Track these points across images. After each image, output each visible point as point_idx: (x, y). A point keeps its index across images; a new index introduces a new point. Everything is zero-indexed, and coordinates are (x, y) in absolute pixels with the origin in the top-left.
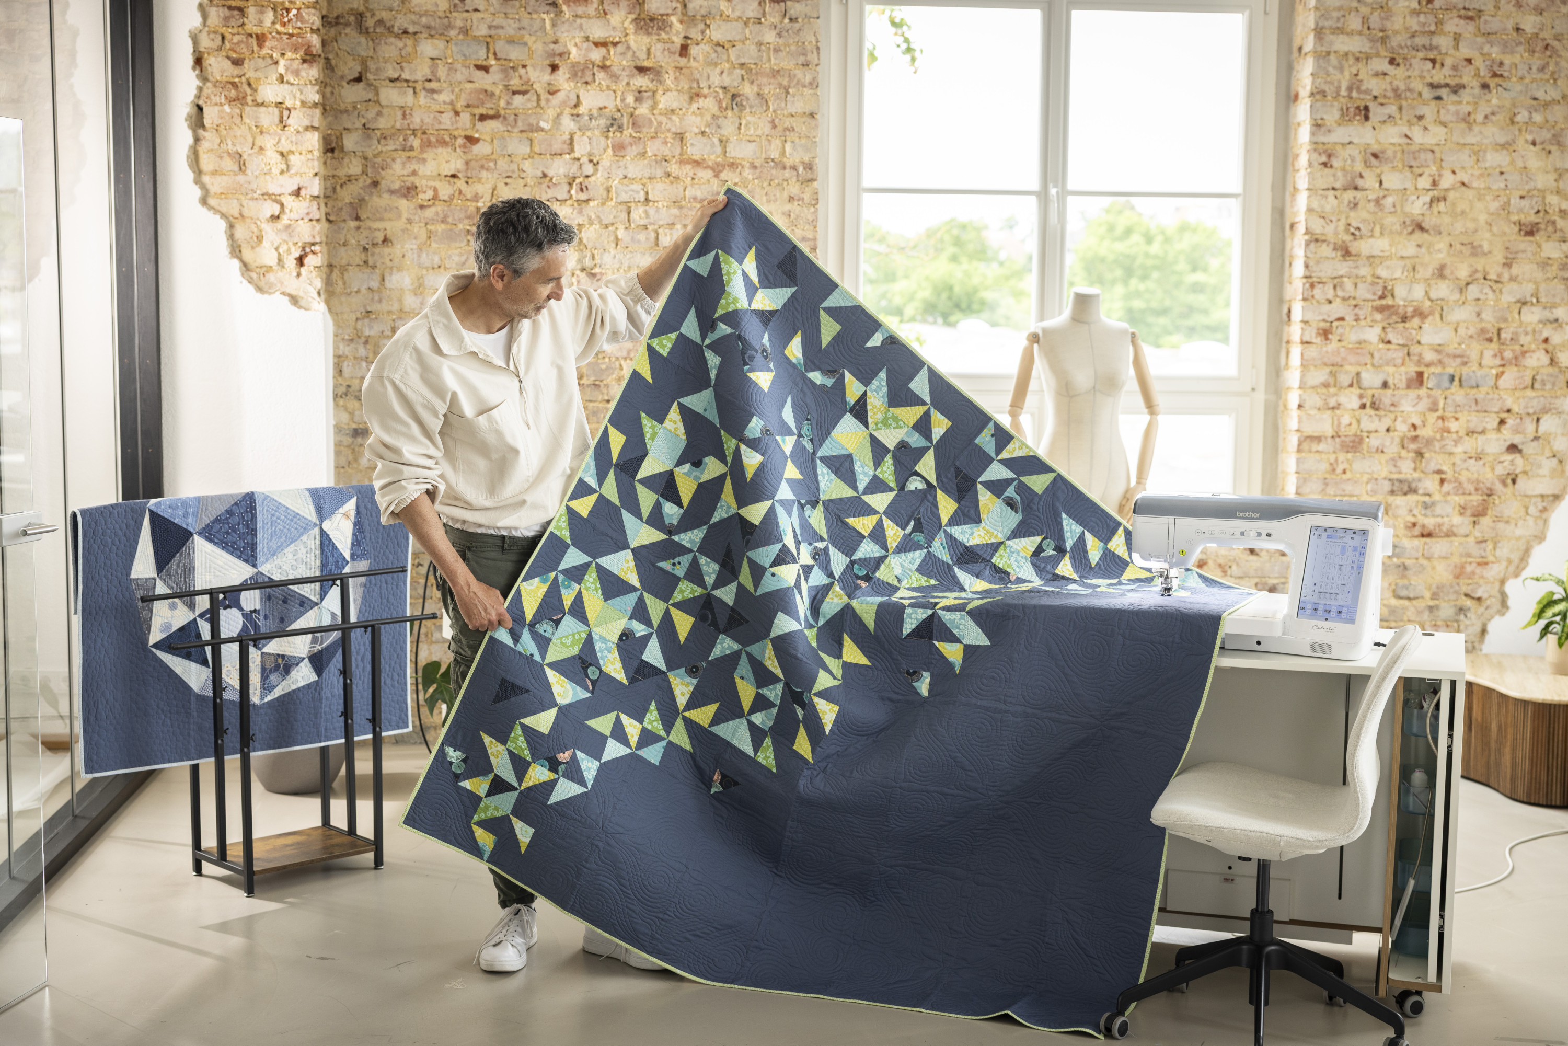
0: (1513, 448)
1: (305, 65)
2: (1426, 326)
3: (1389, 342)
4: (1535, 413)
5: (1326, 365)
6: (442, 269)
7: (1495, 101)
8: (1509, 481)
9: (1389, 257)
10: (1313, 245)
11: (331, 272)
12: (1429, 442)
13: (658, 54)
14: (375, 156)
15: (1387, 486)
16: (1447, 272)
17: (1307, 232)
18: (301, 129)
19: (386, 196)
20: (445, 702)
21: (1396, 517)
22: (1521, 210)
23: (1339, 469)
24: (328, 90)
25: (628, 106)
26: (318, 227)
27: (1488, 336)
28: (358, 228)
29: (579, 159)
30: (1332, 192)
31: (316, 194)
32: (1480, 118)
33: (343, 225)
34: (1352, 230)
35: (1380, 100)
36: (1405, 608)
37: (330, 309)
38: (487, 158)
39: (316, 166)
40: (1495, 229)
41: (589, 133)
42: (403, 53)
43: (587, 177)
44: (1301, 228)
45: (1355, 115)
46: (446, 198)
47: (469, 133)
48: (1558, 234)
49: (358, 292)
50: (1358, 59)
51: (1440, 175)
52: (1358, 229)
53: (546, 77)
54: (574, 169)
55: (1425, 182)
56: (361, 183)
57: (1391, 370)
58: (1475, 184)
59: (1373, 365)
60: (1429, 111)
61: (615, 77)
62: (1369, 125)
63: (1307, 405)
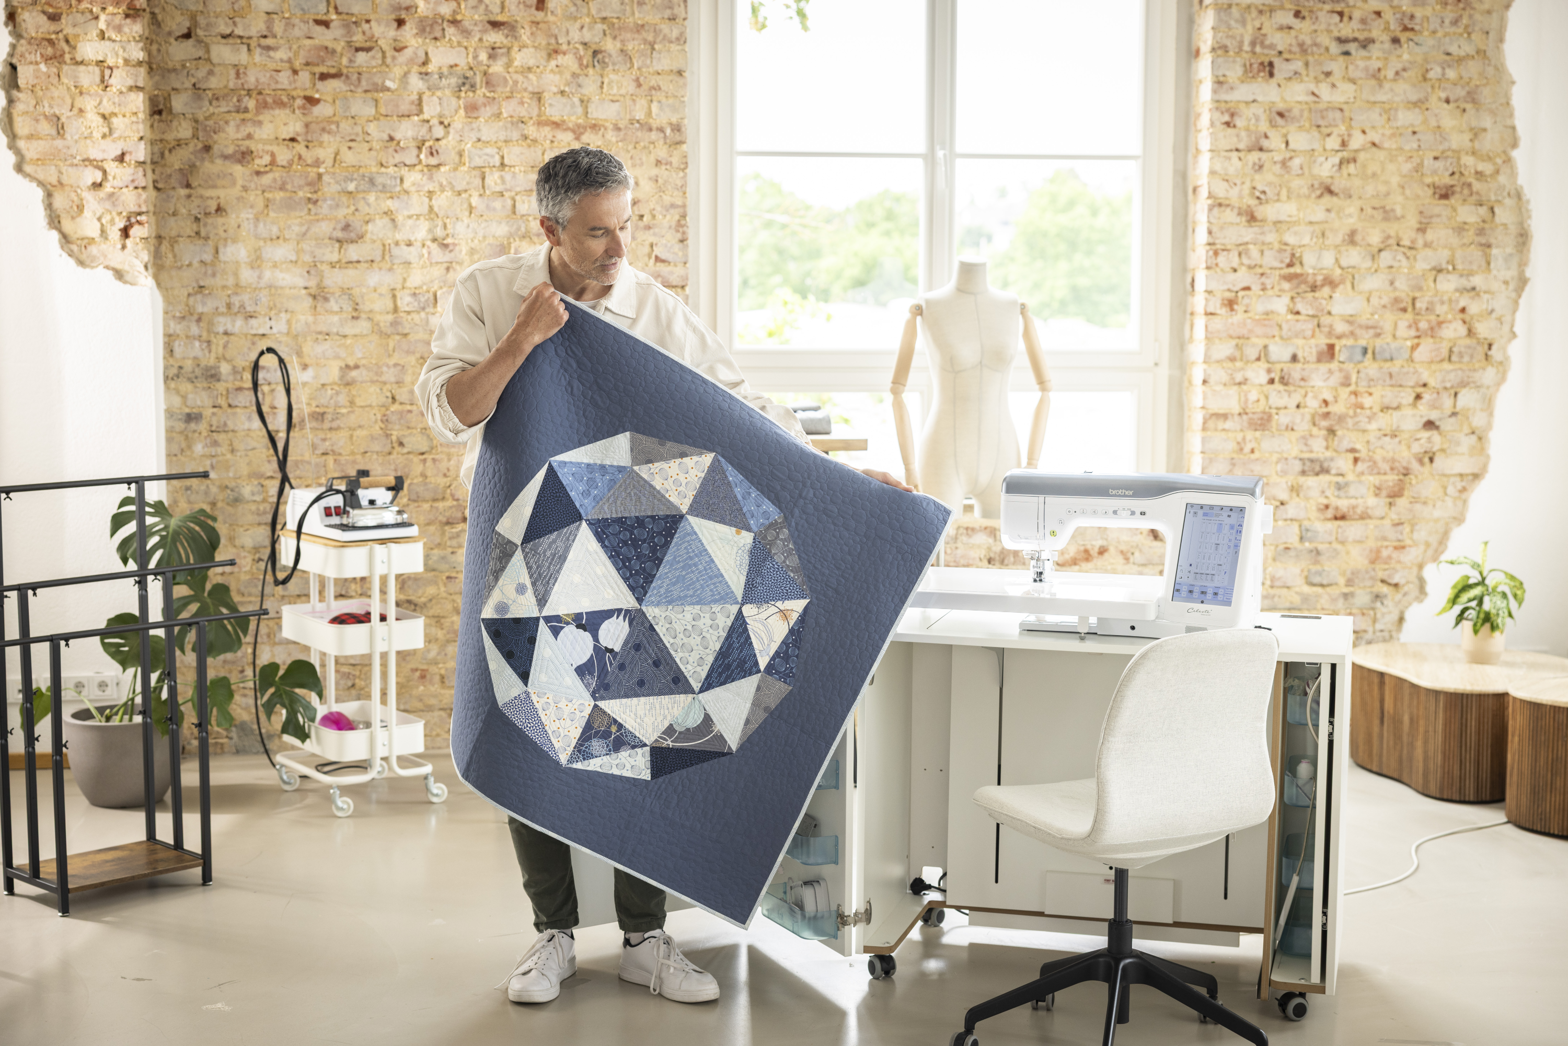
0: (1430, 425)
1: (128, 21)
2: (1336, 295)
3: (1298, 313)
4: (1452, 387)
5: (1231, 337)
6: (281, 241)
7: (1406, 56)
8: (1426, 460)
9: (1297, 223)
10: (1216, 210)
11: (160, 244)
12: (1341, 419)
13: (513, 7)
14: (206, 119)
15: (1298, 466)
16: (1358, 238)
17: (1210, 196)
18: (124, 90)
19: (219, 161)
20: (284, 706)
21: (1307, 499)
22: (1435, 172)
23: (1247, 449)
24: (154, 47)
25: (480, 63)
26: (144, 196)
27: (1402, 305)
28: (189, 196)
29: (428, 121)
30: (1235, 154)
31: (142, 159)
32: (1390, 74)
33: (172, 193)
34: (1257, 194)
35: (1286, 56)
36: (1318, 596)
37: (159, 284)
38: (329, 120)
39: (142, 129)
40: (1408, 192)
41: (439, 93)
42: (236, 6)
43: (438, 140)
44: (1204, 192)
45: (1259, 71)
46: (284, 163)
47: (308, 93)
48: (1474, 197)
49: (189, 265)
50: (1261, 12)
51: (1349, 135)
52: (1264, 192)
53: (392, 32)
54: (423, 132)
55: (1333, 143)
56: (191, 147)
57: (1300, 342)
58: (1386, 145)
59: (1282, 338)
60: (1337, 66)
61: (466, 33)
62: (1273, 81)
63: (1212, 381)
